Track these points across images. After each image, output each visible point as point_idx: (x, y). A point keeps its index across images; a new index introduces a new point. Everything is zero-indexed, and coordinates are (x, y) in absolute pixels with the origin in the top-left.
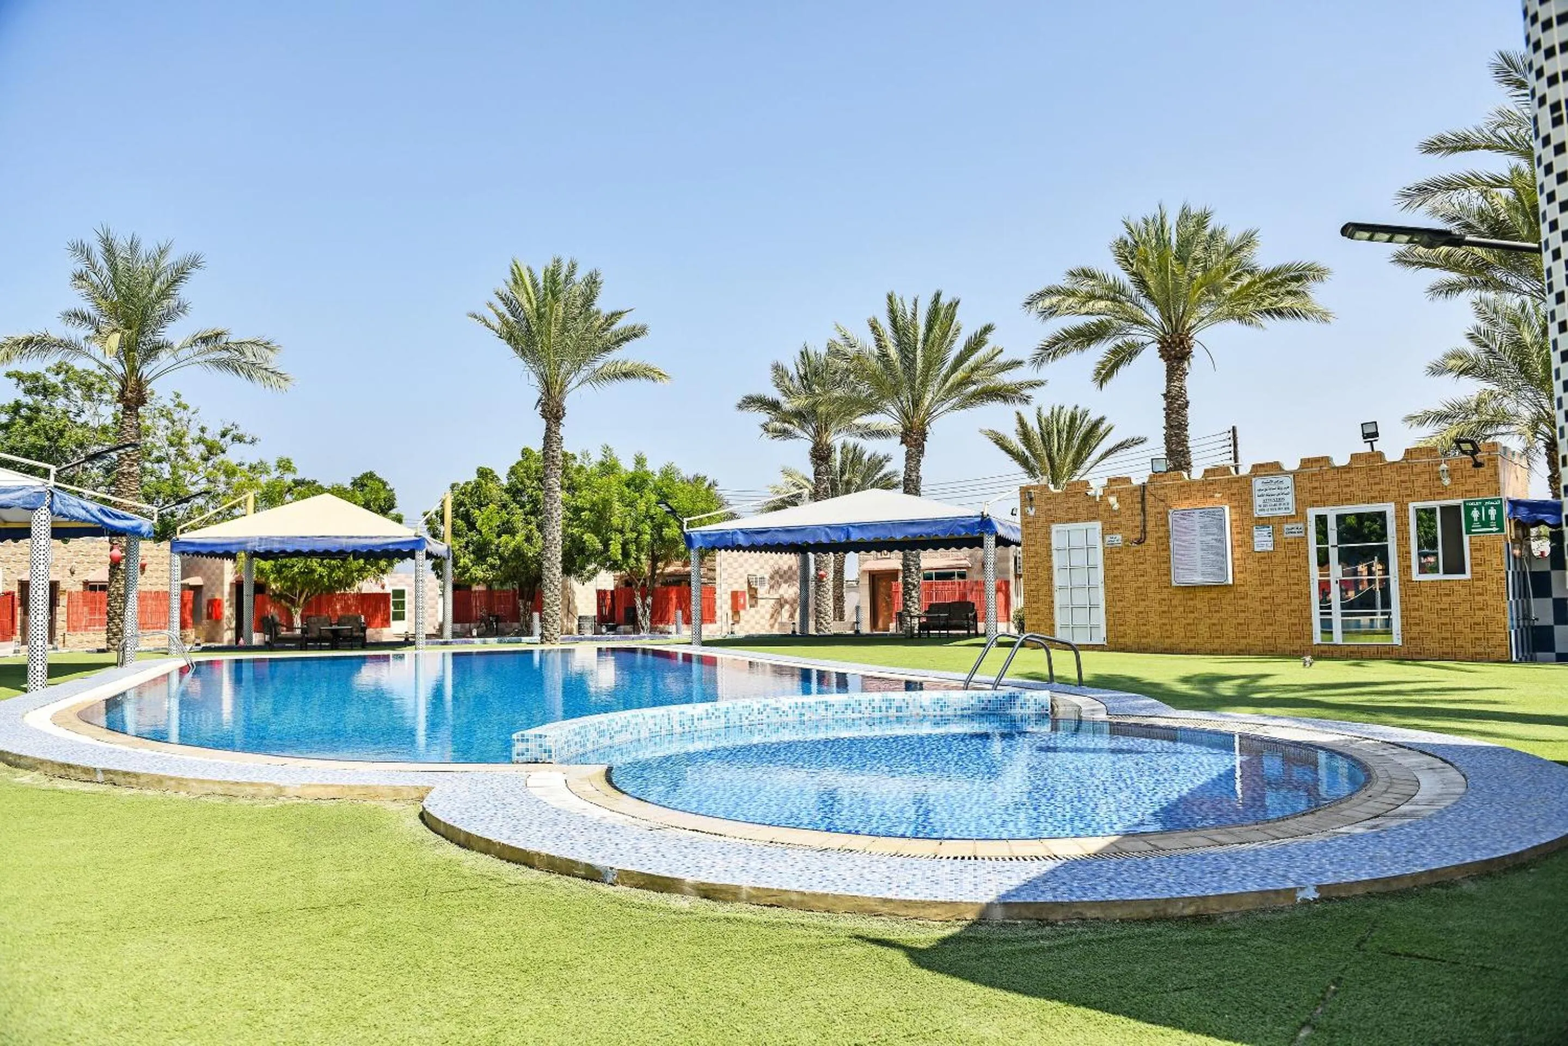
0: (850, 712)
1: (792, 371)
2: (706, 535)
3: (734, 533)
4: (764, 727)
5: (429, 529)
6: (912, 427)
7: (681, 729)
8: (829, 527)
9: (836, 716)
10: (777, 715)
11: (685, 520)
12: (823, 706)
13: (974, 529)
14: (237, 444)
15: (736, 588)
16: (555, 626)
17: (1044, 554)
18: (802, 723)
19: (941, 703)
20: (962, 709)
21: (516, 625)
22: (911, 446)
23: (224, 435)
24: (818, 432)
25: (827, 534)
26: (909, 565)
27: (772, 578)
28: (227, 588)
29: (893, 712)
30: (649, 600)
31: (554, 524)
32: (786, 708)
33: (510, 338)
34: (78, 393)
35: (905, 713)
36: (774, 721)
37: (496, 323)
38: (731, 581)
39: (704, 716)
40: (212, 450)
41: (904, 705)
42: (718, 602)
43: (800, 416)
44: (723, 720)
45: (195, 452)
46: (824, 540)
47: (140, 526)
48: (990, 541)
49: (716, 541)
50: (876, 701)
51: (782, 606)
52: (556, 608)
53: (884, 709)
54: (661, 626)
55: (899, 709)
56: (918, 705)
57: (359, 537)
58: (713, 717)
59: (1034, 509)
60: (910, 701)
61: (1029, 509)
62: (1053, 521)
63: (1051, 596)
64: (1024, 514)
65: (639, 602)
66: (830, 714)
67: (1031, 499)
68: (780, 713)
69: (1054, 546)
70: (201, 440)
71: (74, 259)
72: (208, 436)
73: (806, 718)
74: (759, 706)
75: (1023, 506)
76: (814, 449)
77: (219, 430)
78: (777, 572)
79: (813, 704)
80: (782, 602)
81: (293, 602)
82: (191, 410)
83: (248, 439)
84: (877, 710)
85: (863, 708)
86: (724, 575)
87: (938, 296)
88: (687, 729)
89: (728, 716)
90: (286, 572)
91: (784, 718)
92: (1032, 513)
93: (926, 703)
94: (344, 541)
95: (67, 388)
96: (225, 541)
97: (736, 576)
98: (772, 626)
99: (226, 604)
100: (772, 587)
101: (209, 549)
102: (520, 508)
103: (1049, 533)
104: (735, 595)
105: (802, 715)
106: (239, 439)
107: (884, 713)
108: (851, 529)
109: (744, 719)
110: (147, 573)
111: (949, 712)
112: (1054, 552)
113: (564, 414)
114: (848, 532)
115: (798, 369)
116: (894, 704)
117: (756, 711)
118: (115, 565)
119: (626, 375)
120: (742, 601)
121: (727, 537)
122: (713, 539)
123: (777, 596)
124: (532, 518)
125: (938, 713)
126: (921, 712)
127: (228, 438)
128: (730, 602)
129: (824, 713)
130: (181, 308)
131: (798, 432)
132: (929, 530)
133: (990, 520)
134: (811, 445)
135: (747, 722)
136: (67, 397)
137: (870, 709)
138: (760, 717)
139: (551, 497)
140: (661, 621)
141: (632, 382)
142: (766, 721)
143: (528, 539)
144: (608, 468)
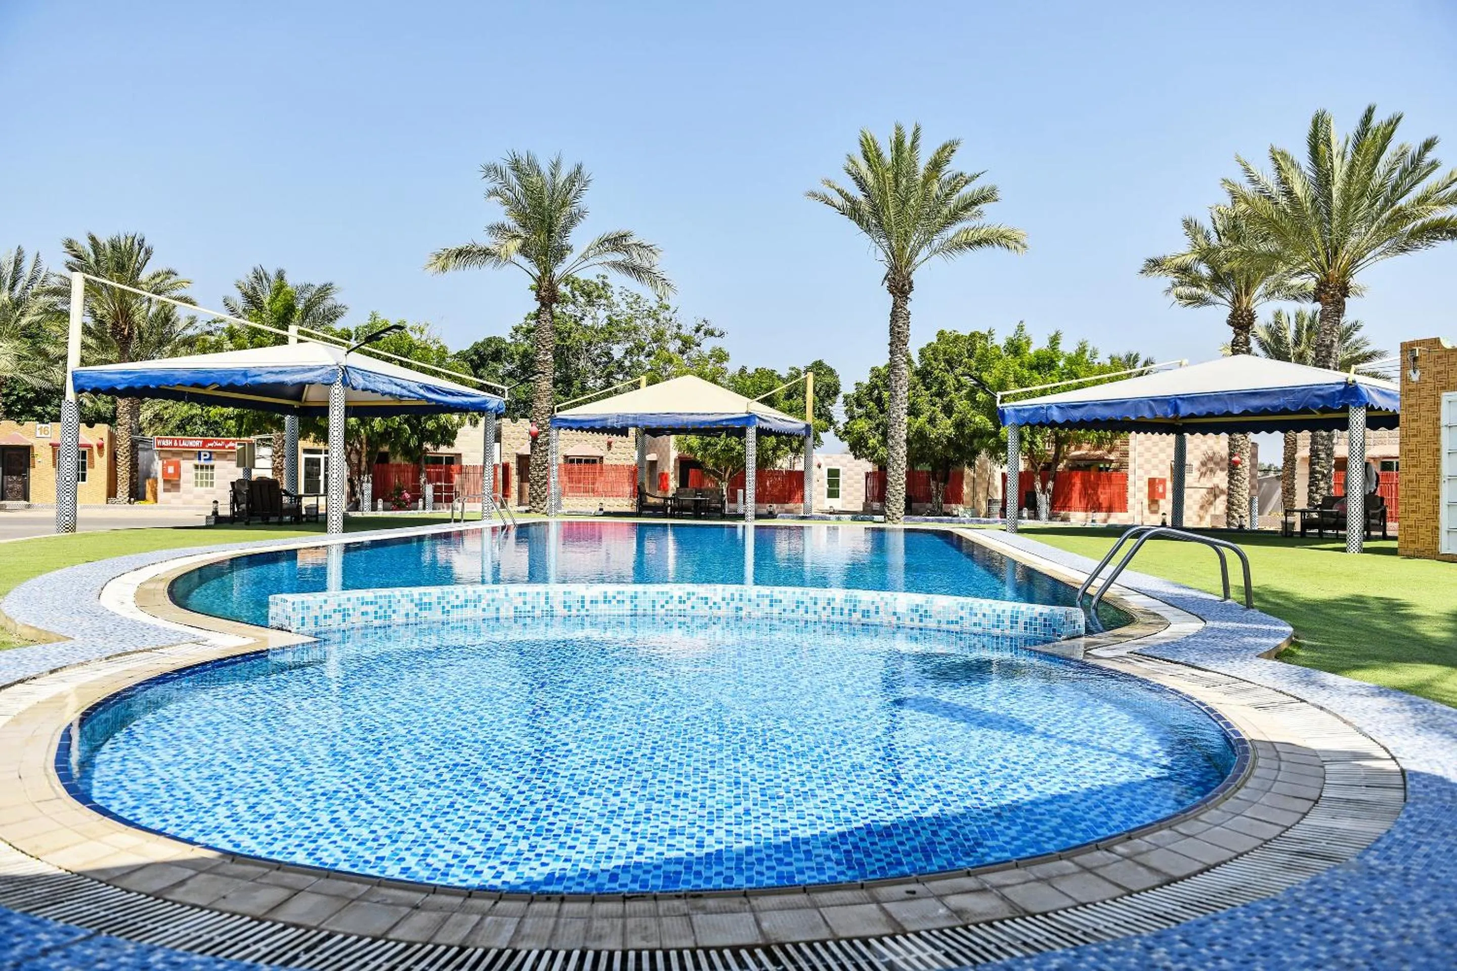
0: (802, 610)
1: (1208, 226)
2: (1019, 411)
3: (1049, 408)
4: (688, 619)
5: (846, 412)
6: (1328, 281)
7: (565, 612)
8: (1154, 400)
9: (784, 615)
10: (707, 607)
11: (999, 395)
12: (767, 601)
13: (1334, 400)
14: (709, 338)
15: (1155, 474)
16: (898, 506)
17: (1431, 432)
18: (738, 619)
19: (921, 611)
20: (948, 623)
21: (929, 505)
22: (1327, 304)
23: (698, 330)
24: (1237, 298)
25: (1151, 408)
26: (1318, 450)
27: (1204, 464)
28: (672, 463)
29: (857, 616)
30: (1050, 485)
31: (898, 402)
32: (718, 599)
33: (854, 212)
34: (582, 300)
35: (874, 619)
36: (702, 613)
37: (839, 200)
38: (1148, 467)
39: (601, 599)
40: (687, 344)
41: (872, 609)
42: (1131, 489)
43: (1218, 280)
44: (628, 606)
45: (674, 346)
46: (1147, 414)
47: (486, 402)
48: (1358, 417)
49: (1029, 417)
50: (837, 601)
51: (1216, 497)
52: (899, 487)
53: (846, 611)
54: (1063, 513)
55: (866, 613)
56: (892, 610)
57: (698, 414)
58: (614, 602)
59: (1418, 372)
60: (881, 605)
61: (1411, 371)
62: (1444, 388)
63: (1437, 489)
64: (1405, 379)
65: (1038, 486)
66: (776, 610)
67: (1415, 359)
68: (710, 604)
69: (1444, 421)
70: (678, 336)
71: (487, 180)
72: (684, 332)
73: (743, 613)
74: (680, 593)
75: (1403, 368)
76: (1232, 316)
77: (694, 327)
78: (1211, 459)
79: (754, 597)
80: (1217, 492)
81: (720, 476)
82: (672, 310)
83: (717, 333)
84: (838, 611)
85: (819, 608)
86: (1139, 461)
87: (1370, 111)
88: (574, 612)
89: (636, 602)
90: (710, 448)
91: (716, 612)
92: (1415, 377)
93: (901, 609)
94: (685, 418)
95: (574, 296)
96: (591, 418)
97: (1155, 461)
98: (1201, 518)
99: (672, 476)
100: (1203, 474)
101: (578, 425)
102: (927, 390)
103: (1438, 404)
104: (1152, 482)
105: (739, 609)
106: (710, 333)
107: (846, 618)
108: (1179, 402)
109: (658, 607)
110: (613, 449)
111: (931, 624)
112: (1444, 432)
113: (911, 287)
114: (1176, 404)
115: (1214, 223)
116: (861, 607)
117: (676, 598)
118: (534, 438)
119: (979, 243)
120: (1161, 490)
121: (1041, 411)
122: (1026, 415)
123: (1210, 485)
124: (937, 399)
125: (916, 623)
126: (894, 621)
127: (701, 333)
128: (1146, 489)
129: (768, 610)
130: (581, 214)
131: (1214, 298)
132: (1276, 402)
133: (1356, 388)
134: (1228, 311)
135: (662, 611)
136: (573, 303)
137: (829, 610)
138: (682, 606)
139: (896, 375)
140: (1063, 508)
141: (986, 250)
142: (690, 612)
143: (932, 421)
144: (1015, 349)
